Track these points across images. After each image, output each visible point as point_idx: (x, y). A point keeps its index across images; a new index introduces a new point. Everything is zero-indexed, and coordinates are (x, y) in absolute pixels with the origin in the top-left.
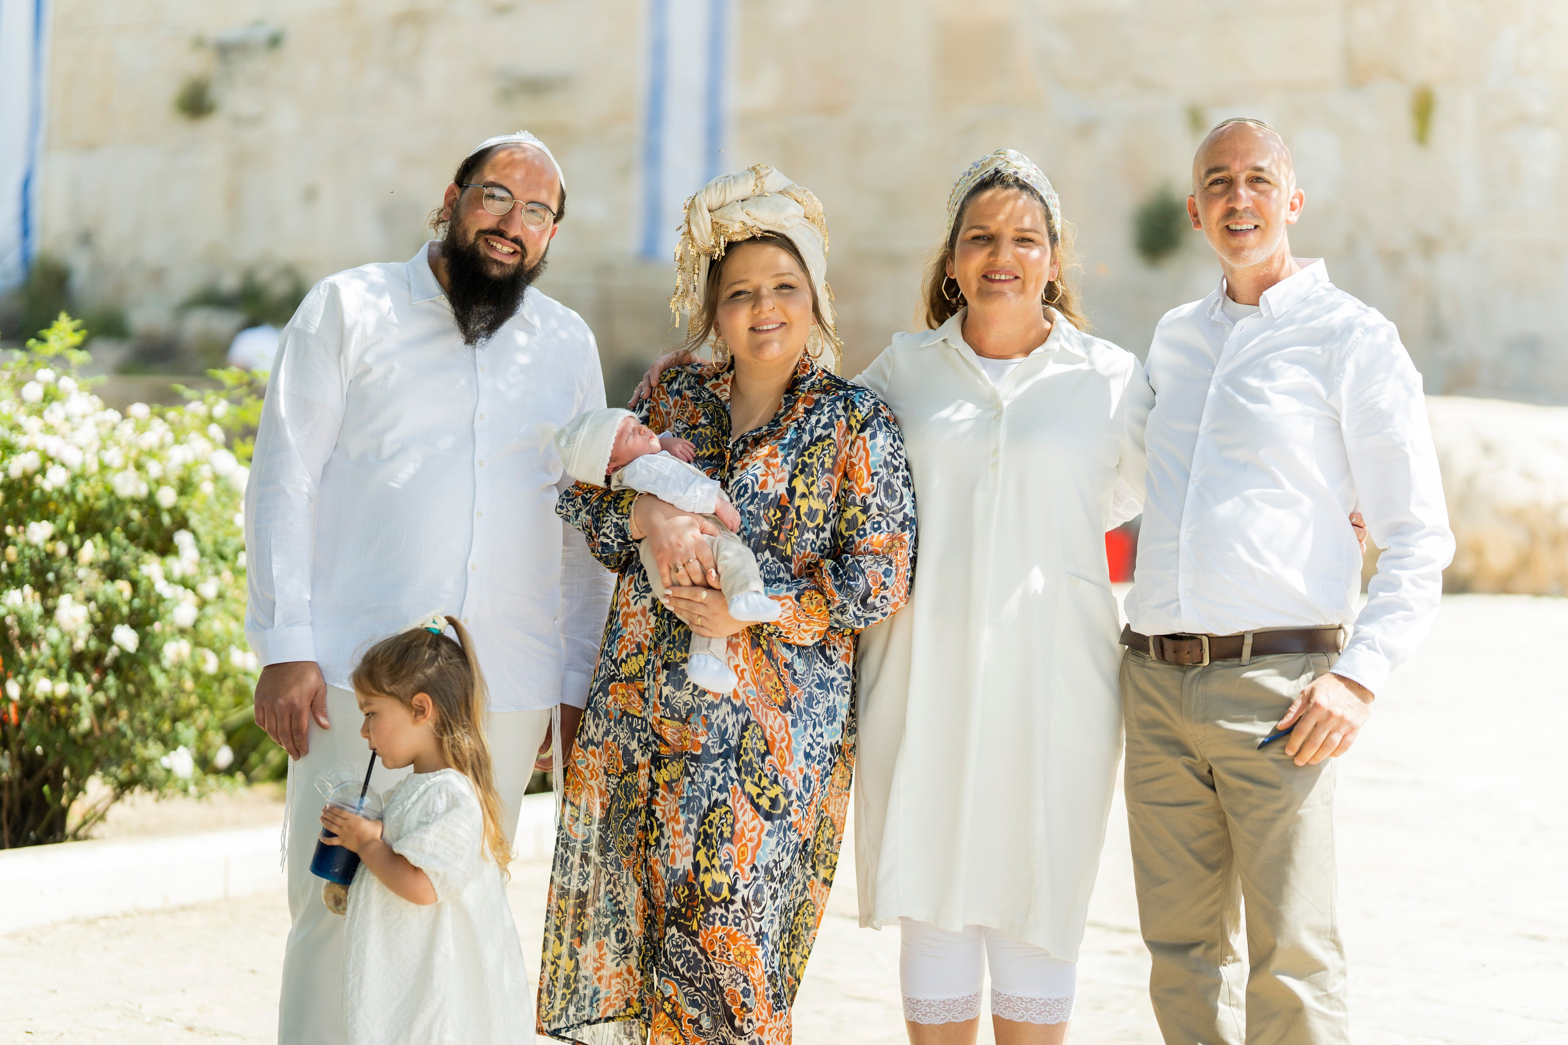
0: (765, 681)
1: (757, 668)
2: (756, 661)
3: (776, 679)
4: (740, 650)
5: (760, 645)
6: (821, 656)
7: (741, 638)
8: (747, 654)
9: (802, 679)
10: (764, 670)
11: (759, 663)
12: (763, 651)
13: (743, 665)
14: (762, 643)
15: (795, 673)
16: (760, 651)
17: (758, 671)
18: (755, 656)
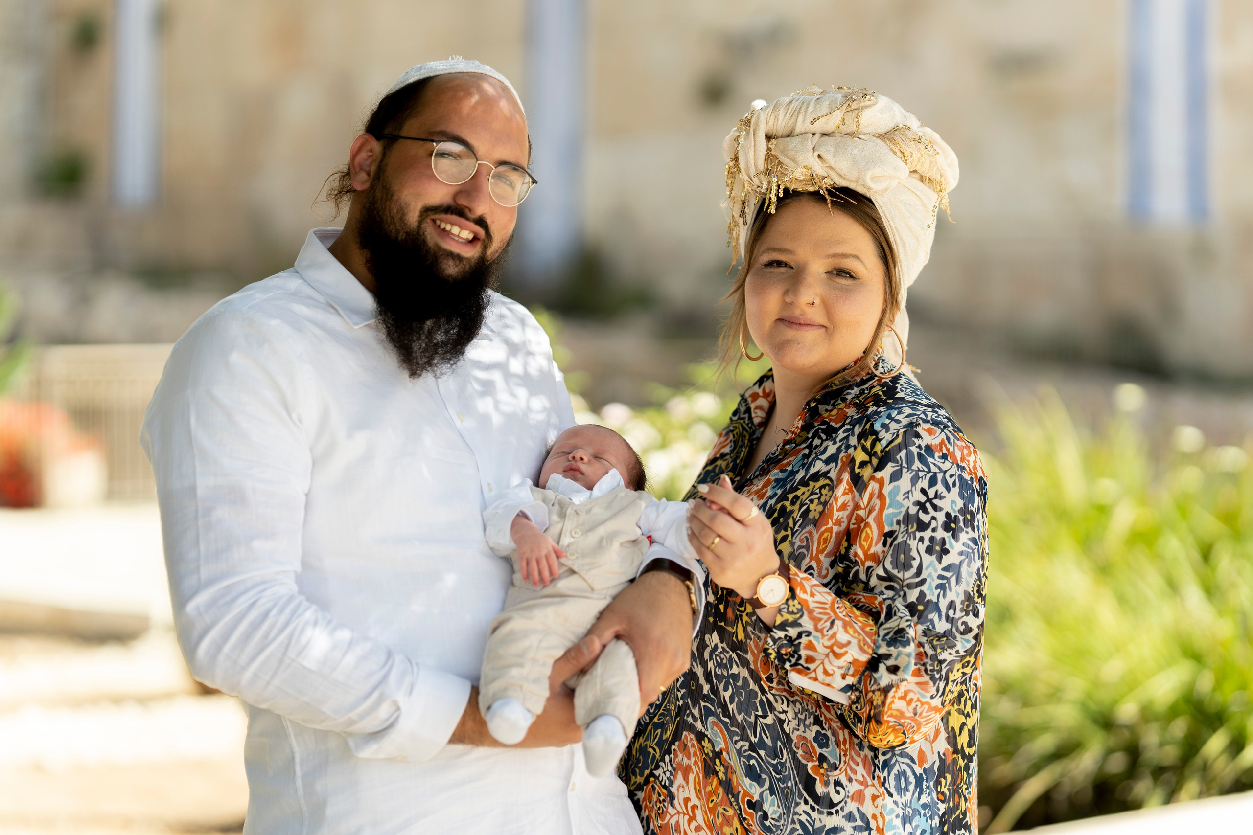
0: (722, 825)
1: (711, 805)
2: (710, 794)
3: (736, 823)
4: (691, 777)
5: (716, 773)
6: (805, 795)
7: (693, 759)
8: (699, 783)
9: (774, 826)
10: (720, 810)
11: (714, 798)
12: (720, 782)
13: (694, 800)
14: (717, 769)
15: (765, 816)
16: (715, 780)
17: (712, 810)
18: (709, 789)
